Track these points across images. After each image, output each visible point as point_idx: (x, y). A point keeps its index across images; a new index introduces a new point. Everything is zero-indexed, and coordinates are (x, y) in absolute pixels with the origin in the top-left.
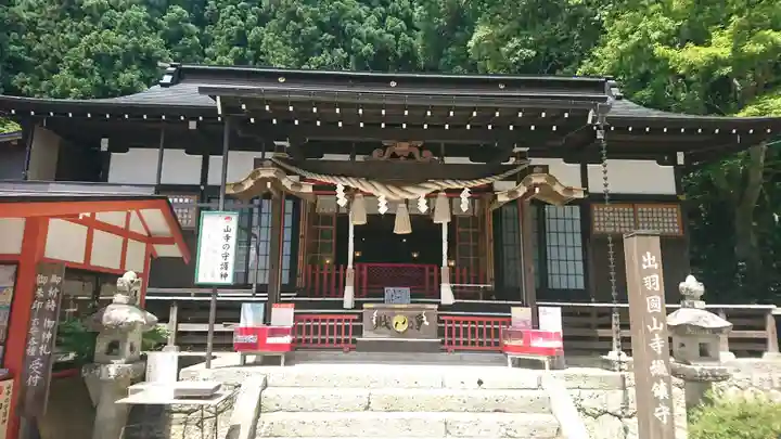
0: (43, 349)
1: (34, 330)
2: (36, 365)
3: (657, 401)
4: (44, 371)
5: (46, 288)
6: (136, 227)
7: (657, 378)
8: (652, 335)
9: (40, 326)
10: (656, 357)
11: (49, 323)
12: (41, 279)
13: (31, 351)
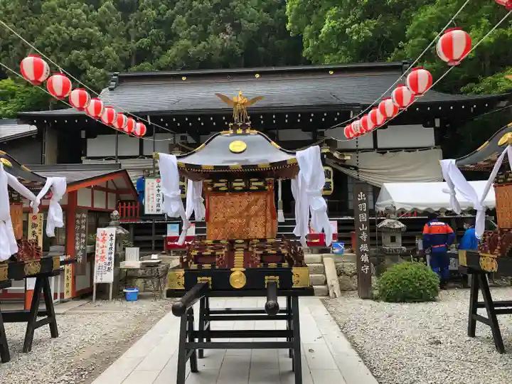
0: (82, 247)
1: (77, 239)
2: (80, 254)
3: (363, 263)
4: (83, 256)
5: (80, 219)
6: (111, 186)
7: (363, 253)
8: (362, 232)
9: (80, 237)
10: (364, 243)
11: (83, 235)
12: (78, 216)
13: (77, 248)
